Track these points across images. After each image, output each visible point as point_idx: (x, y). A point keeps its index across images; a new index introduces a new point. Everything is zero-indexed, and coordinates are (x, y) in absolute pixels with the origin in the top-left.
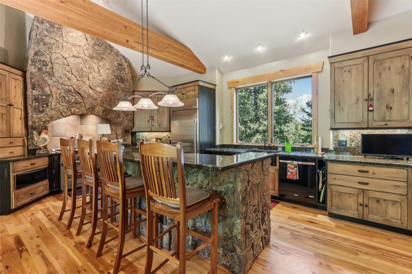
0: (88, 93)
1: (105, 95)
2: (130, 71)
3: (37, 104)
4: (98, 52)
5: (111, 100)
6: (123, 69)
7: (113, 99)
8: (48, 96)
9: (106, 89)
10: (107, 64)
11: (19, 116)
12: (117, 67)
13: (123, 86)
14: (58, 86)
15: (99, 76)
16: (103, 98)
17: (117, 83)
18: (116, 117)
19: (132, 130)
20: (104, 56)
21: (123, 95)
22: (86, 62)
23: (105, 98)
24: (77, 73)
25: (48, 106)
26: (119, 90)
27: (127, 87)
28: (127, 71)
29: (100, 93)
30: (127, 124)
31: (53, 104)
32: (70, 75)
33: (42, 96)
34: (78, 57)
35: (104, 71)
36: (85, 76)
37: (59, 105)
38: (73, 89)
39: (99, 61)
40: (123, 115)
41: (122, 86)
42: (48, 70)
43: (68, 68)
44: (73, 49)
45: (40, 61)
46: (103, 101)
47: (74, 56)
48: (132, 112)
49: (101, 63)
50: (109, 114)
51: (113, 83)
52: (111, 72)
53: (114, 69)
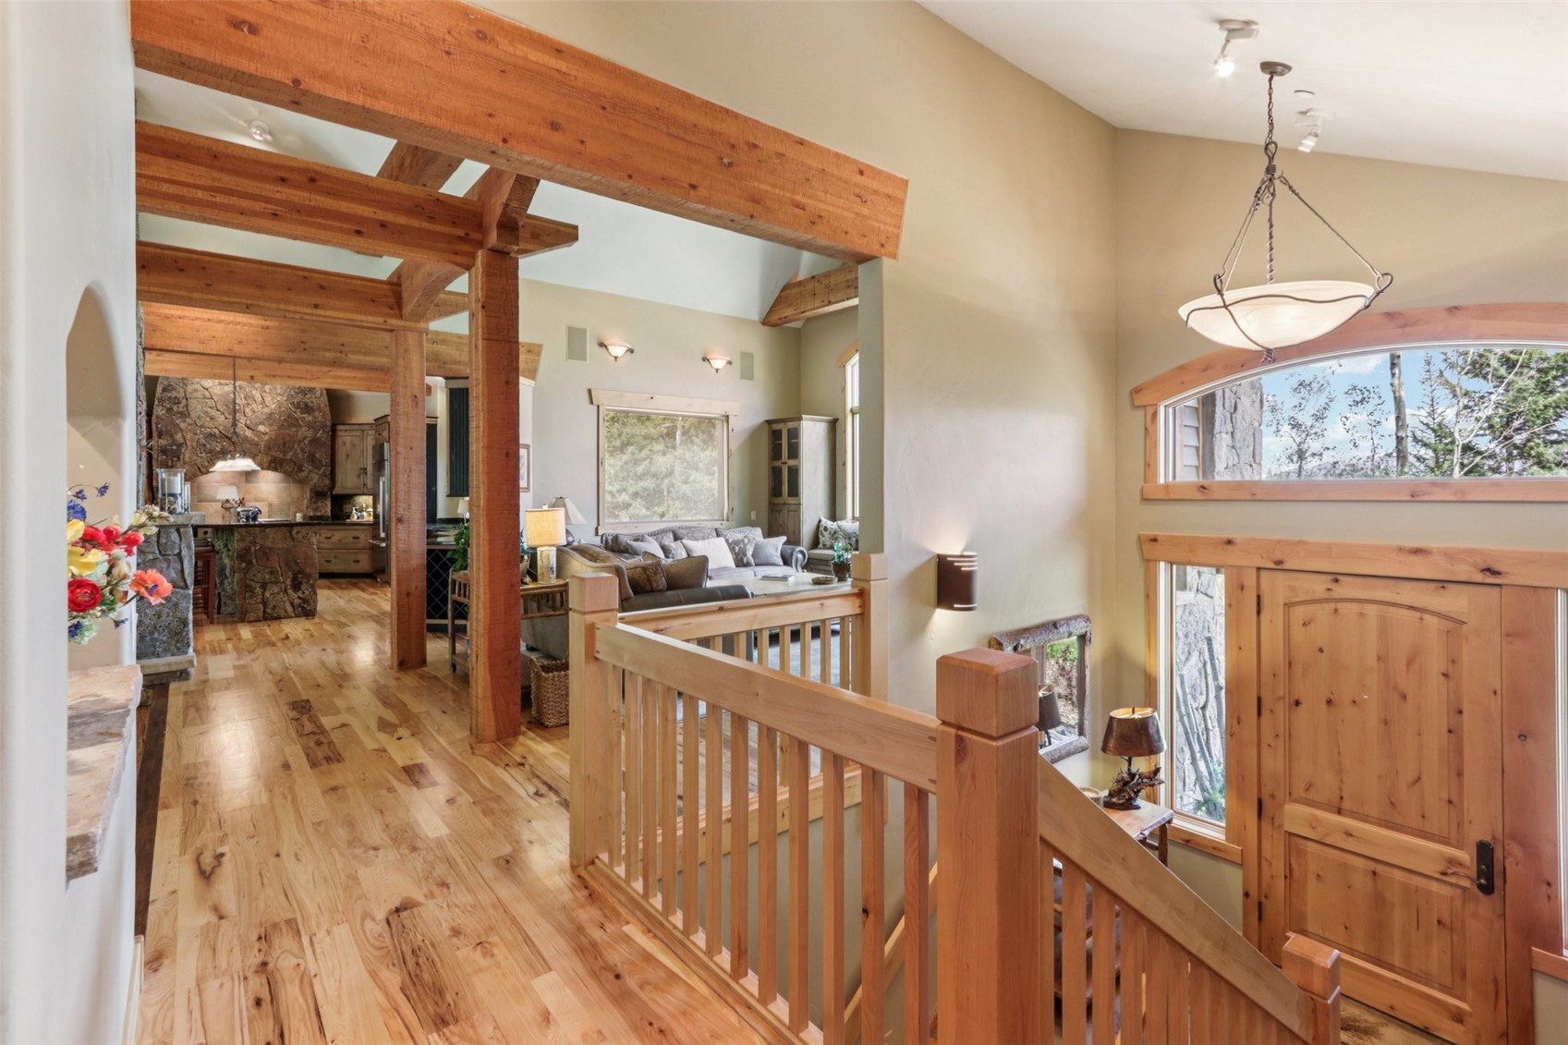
0: (242, 436)
1: (273, 437)
2: (324, 392)
3: (164, 457)
5: (285, 444)
6: (309, 390)
7: (290, 441)
8: (180, 445)
9: (275, 427)
10: (278, 387)
12: (299, 392)
13: (309, 418)
14: (195, 429)
15: (263, 408)
16: (268, 442)
17: (298, 414)
18: (295, 471)
19: (331, 492)
21: (309, 434)
22: (240, 389)
23: (274, 440)
24: (225, 407)
25: (179, 459)
26: (301, 426)
27: (317, 420)
28: (319, 397)
29: (264, 434)
30: (318, 482)
31: (187, 455)
32: (213, 413)
33: (171, 446)
34: (226, 384)
35: (273, 398)
36: (237, 411)
37: (195, 457)
38: (217, 432)
40: (310, 468)
41: (306, 419)
42: (181, 410)
43: (211, 403)
45: (170, 398)
46: (269, 446)
48: (328, 461)
49: (267, 386)
50: (281, 466)
51: (290, 416)
52: (285, 398)
53: (292, 393)
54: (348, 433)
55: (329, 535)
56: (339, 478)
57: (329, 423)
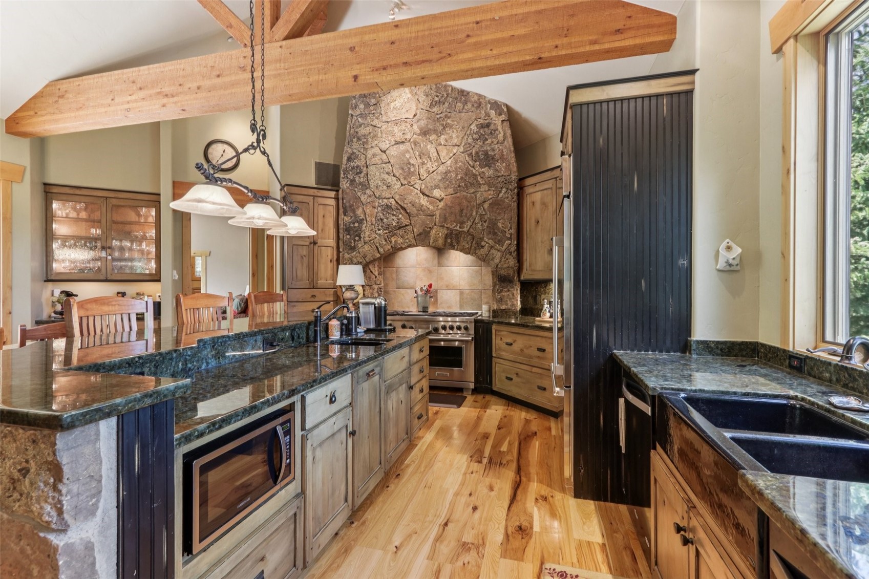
0: (417, 205)
1: (449, 203)
2: (509, 132)
3: (348, 237)
4: (438, 116)
5: (462, 211)
6: (491, 133)
7: (468, 207)
8: (361, 222)
9: (452, 190)
10: (454, 136)
11: (329, 258)
12: (477, 133)
13: (489, 172)
14: (373, 202)
15: (438, 166)
16: (445, 210)
17: (477, 170)
18: (473, 248)
19: (520, 276)
20: (449, 121)
21: (490, 195)
22: (415, 145)
23: (451, 207)
24: (400, 171)
25: (360, 238)
26: (480, 185)
27: (500, 174)
28: (501, 137)
29: (440, 201)
30: (500, 261)
31: (367, 233)
32: (391, 179)
33: (354, 223)
34: (403, 142)
35: (449, 151)
36: (413, 174)
37: (374, 235)
38: (394, 202)
39: (439, 134)
40: (490, 242)
41: (487, 174)
42: (362, 180)
43: (388, 168)
44: (396, 129)
45: (353, 168)
46: (445, 215)
47: (397, 143)
48: (513, 231)
49: (443, 136)
50: (458, 243)
51: (467, 173)
52: (461, 149)
53: (470, 140)
54: (538, 188)
55: (509, 341)
56: (527, 256)
57: (514, 177)
